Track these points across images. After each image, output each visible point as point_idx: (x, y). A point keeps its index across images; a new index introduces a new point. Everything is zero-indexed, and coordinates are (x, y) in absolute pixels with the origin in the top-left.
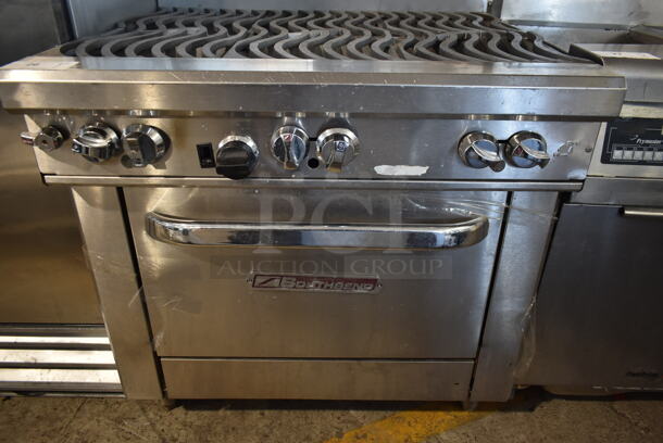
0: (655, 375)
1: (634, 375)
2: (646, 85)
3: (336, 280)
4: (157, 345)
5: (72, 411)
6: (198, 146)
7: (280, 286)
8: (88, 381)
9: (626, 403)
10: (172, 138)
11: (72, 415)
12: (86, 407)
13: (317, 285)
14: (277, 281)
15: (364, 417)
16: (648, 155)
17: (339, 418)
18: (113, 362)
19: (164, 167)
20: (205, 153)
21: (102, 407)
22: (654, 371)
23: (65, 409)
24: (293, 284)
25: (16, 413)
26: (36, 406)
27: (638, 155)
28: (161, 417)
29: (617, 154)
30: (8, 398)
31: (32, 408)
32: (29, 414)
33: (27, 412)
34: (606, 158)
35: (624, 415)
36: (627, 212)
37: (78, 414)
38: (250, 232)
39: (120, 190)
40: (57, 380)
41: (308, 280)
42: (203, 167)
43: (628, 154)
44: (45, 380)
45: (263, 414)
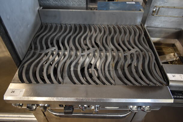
6: (59, 105)
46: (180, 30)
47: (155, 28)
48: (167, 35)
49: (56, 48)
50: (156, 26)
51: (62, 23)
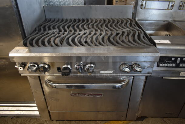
0: (173, 114)
1: (167, 114)
2: (167, 50)
3: (92, 94)
4: (49, 109)
5: (28, 121)
6: (57, 68)
7: (78, 96)
8: (32, 114)
9: (166, 119)
10: (51, 66)
11: (28, 122)
12: (32, 120)
13: (87, 95)
14: (77, 94)
15: (100, 123)
16: (169, 65)
17: (94, 123)
18: (37, 110)
19: (49, 72)
20: (59, 69)
21: (35, 120)
22: (172, 113)
23: (26, 121)
24: (81, 95)
25: (15, 122)
26: (19, 120)
27: (166, 65)
28: (50, 123)
29: (161, 65)
30: (12, 118)
31: (19, 121)
32: (18, 122)
33: (17, 122)
34: (158, 66)
35: (166, 122)
36: (163, 78)
37: (30, 122)
38: (70, 86)
39: (39, 77)
40: (24, 114)
41: (85, 94)
42: (58, 72)
43: (164, 65)
44: (21, 114)
45: (75, 122)
46: (168, 22)
47: (145, 21)
48: (157, 28)
49: (57, 30)
50: (145, 19)
51: (64, 18)
